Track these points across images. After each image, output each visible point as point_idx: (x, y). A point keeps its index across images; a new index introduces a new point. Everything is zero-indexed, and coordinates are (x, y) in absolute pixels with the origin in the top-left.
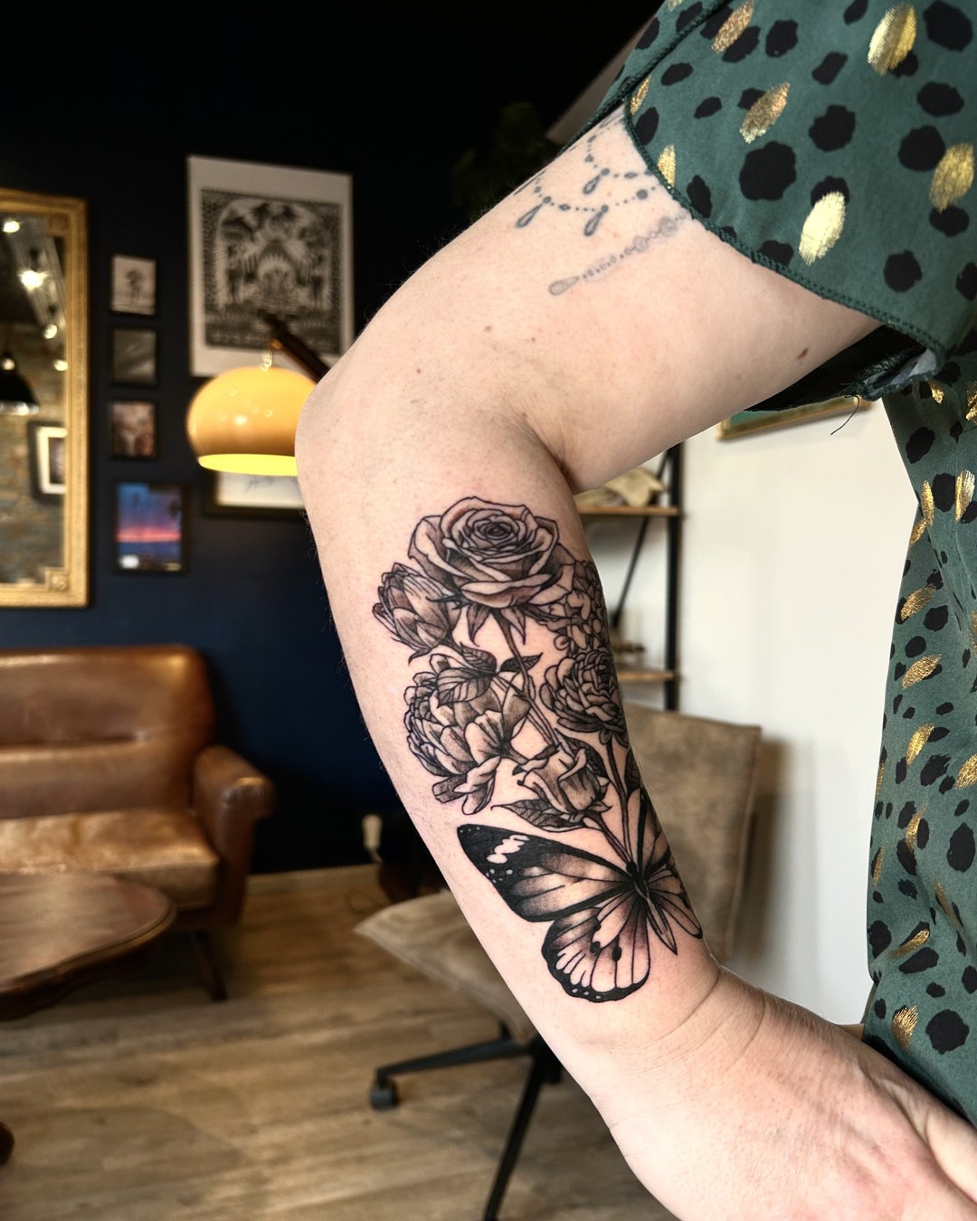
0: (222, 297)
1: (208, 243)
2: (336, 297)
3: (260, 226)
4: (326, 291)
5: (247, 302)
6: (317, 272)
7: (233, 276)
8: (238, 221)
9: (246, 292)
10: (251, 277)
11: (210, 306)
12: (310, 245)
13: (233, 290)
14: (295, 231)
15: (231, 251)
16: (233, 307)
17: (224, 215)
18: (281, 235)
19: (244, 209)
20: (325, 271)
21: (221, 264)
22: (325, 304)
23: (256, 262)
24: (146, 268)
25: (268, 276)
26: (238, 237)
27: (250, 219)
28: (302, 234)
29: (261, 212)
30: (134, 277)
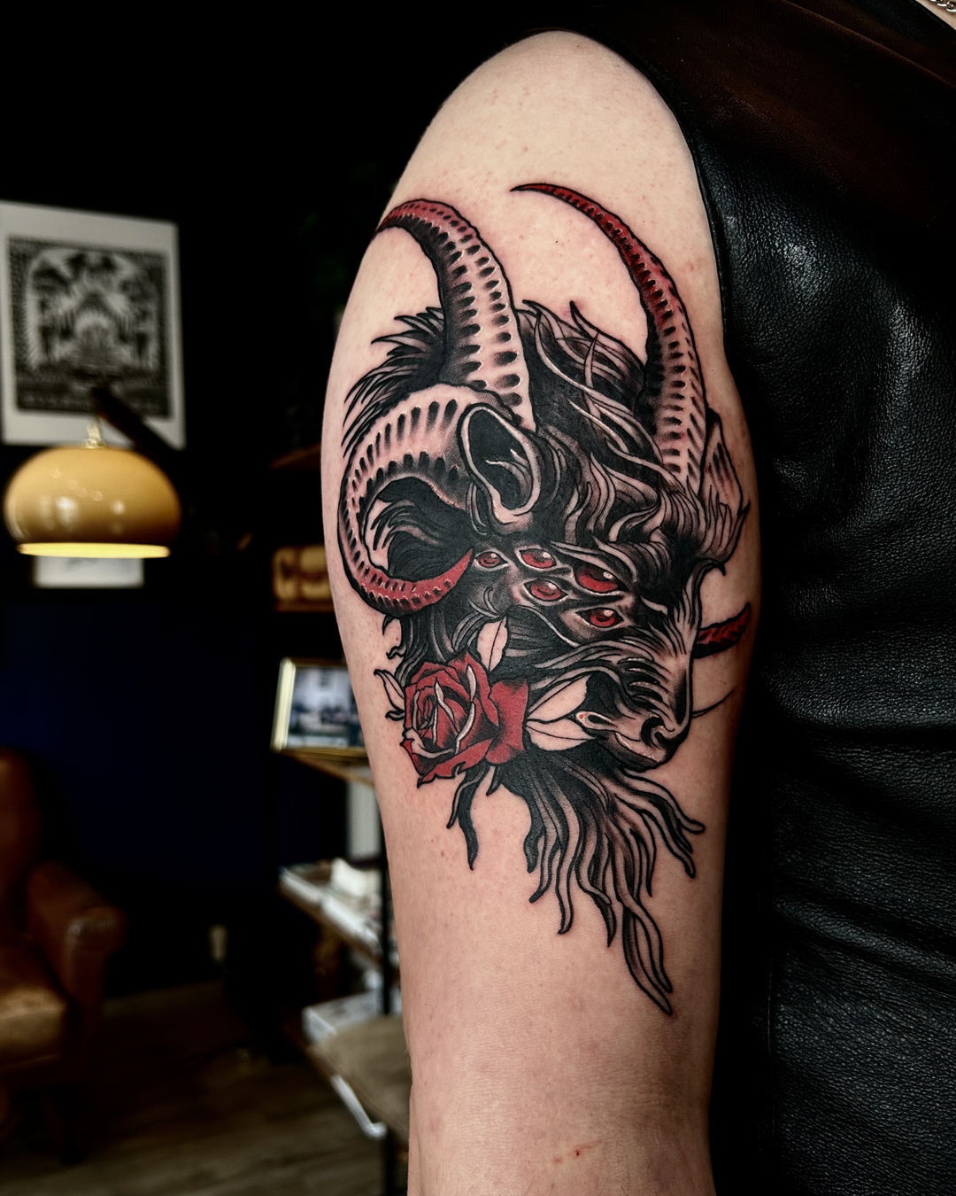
0: (35, 355)
1: (17, 297)
2: (163, 356)
3: (76, 278)
4: (152, 348)
5: (64, 361)
6: (141, 328)
7: (46, 333)
8: (50, 273)
9: (62, 350)
10: (67, 333)
11: (20, 367)
12: (133, 299)
13: (47, 347)
14: (116, 284)
15: (43, 306)
16: (47, 367)
17: (35, 265)
18: (100, 287)
19: (57, 259)
20: (150, 327)
21: (33, 319)
22: (151, 362)
23: (72, 317)
25: (87, 333)
26: (51, 290)
27: (65, 271)
28: (125, 286)
29: (77, 262)
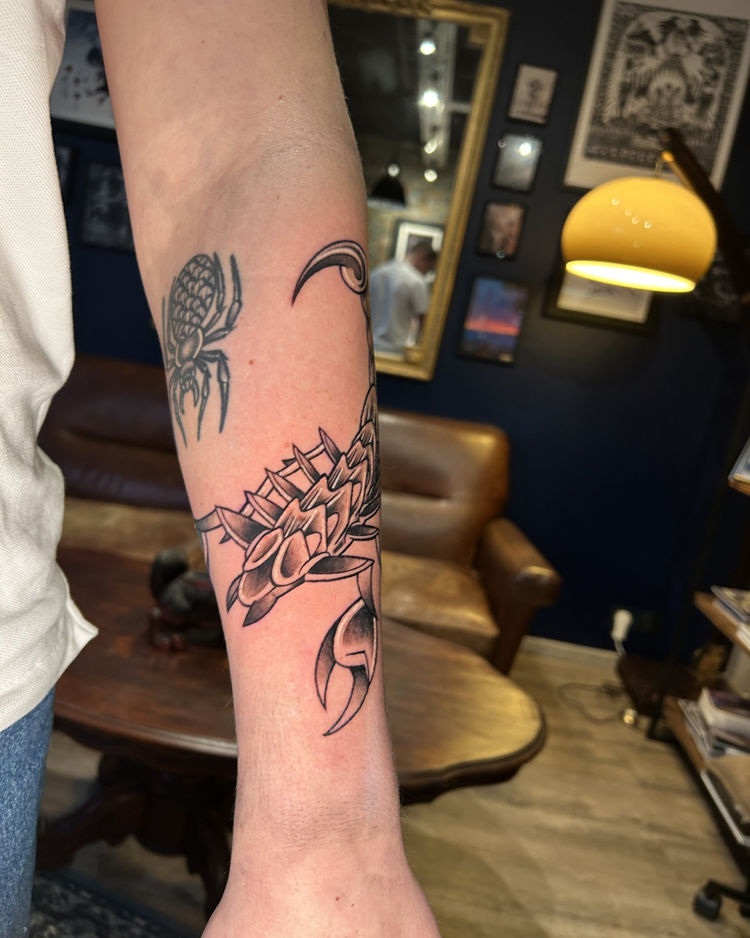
0: (611, 110)
1: (610, 55)
2: (721, 118)
3: (663, 41)
4: (713, 109)
5: (633, 116)
6: (708, 90)
7: (625, 89)
8: (644, 35)
9: (635, 106)
10: (643, 91)
11: (597, 119)
12: (708, 62)
13: (622, 104)
14: (696, 47)
15: (629, 65)
16: (618, 121)
17: (632, 28)
18: (682, 50)
19: (651, 23)
20: (717, 91)
21: (618, 77)
22: (709, 125)
23: (650, 77)
24: (547, 78)
25: (659, 91)
26: (639, 50)
27: (656, 35)
28: (703, 50)
29: (668, 26)
30: (535, 86)
